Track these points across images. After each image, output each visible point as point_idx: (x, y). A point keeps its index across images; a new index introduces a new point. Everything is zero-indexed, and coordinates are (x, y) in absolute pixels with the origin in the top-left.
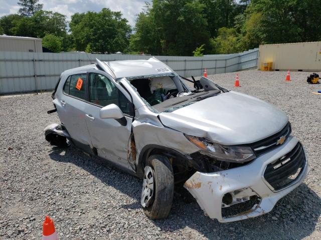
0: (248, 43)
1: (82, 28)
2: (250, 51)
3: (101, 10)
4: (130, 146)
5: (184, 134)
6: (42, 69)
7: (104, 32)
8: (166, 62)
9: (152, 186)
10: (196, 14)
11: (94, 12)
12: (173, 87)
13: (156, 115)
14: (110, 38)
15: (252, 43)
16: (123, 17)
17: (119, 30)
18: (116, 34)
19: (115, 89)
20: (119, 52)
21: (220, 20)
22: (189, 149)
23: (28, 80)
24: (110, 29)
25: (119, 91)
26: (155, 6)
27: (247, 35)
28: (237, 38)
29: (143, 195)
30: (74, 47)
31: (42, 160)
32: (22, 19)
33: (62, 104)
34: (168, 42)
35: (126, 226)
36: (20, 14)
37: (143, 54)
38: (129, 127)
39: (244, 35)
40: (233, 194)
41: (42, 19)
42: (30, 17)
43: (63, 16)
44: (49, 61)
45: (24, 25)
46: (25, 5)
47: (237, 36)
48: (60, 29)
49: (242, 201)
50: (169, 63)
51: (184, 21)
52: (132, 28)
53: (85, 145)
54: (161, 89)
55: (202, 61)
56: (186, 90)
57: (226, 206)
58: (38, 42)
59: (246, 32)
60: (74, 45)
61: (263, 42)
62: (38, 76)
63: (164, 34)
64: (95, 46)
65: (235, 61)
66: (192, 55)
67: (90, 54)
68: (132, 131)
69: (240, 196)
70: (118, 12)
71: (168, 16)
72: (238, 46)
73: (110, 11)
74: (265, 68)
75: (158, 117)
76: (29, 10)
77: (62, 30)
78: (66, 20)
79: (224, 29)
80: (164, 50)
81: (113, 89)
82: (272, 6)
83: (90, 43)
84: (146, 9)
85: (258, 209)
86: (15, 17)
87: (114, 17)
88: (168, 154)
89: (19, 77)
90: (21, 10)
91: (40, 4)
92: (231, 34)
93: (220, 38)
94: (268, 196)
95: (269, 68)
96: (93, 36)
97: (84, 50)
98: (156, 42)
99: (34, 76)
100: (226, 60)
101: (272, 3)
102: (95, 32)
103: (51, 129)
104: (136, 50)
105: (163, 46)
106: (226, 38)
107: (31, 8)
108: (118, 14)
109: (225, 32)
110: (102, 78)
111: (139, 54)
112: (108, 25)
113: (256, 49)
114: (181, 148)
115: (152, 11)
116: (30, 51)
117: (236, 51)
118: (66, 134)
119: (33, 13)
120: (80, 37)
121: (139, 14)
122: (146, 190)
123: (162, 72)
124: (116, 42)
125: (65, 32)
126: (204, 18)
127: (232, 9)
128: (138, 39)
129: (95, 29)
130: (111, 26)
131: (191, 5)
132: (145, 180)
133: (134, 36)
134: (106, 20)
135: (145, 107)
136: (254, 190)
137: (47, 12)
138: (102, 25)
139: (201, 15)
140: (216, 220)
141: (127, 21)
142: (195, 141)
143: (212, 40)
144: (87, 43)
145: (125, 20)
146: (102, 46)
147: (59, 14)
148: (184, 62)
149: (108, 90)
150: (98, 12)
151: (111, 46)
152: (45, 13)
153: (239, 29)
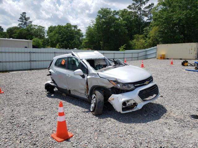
0: (152, 43)
1: (54, 35)
2: (152, 48)
3: (66, 24)
4: (86, 87)
5: (108, 80)
6: (34, 57)
7: (67, 37)
8: (103, 54)
9: (95, 102)
10: (121, 27)
11: (62, 25)
12: (105, 64)
13: (97, 73)
14: (71, 40)
15: (154, 44)
16: (78, 28)
17: (76, 36)
18: (74, 38)
19: (80, 63)
20: (76, 49)
21: (135, 30)
22: (110, 86)
23: (26, 63)
24: (70, 35)
25: (82, 64)
26: (97, 22)
27: (151, 39)
28: (145, 40)
29: (91, 106)
30: (49, 45)
31: (44, 97)
32: (20, 29)
33: (54, 71)
34: (104, 43)
35: (84, 117)
36: (19, 27)
37: (90, 50)
38: (86, 79)
39: (149, 39)
40: (126, 102)
41: (31, 29)
42: (25, 28)
43: (43, 27)
44: (38, 53)
45: (21, 33)
46: (22, 21)
47: (145, 39)
48: (41, 35)
49: (130, 105)
50: (105, 54)
51: (114, 31)
52: (84, 35)
53: (65, 89)
54: (100, 64)
55: (124, 53)
56: (110, 65)
57: (124, 107)
58: (30, 42)
59: (150, 37)
60: (49, 44)
61: (160, 43)
62: (32, 61)
63: (102, 39)
64: (62, 44)
65: (144, 54)
66: (119, 50)
67: (59, 49)
68: (87, 80)
69: (129, 103)
70: (75, 26)
71: (105, 28)
72: (146, 45)
73: (71, 25)
74: (161, 57)
75: (98, 74)
76: (24, 24)
77: (43, 35)
78: (45, 30)
79: (138, 35)
80: (102, 47)
81: (79, 64)
82: (164, 23)
83: (59, 43)
84: (92, 24)
85: (136, 108)
86: (15, 28)
87: (73, 28)
88: (102, 89)
89: (22, 62)
90: (19, 24)
91: (31, 21)
92: (141, 38)
93: (135, 40)
94: (140, 103)
95: (163, 58)
96: (61, 39)
97: (55, 47)
98: (97, 43)
99: (30, 61)
100: (138, 53)
101: (165, 21)
102: (62, 36)
103: (48, 83)
104: (86, 48)
105: (102, 45)
106: (139, 40)
107: (25, 23)
108: (75, 27)
109: (138, 37)
110: (74, 59)
111: (88, 49)
112: (70, 33)
113: (155, 47)
114: (106, 86)
115: (96, 25)
116: (26, 47)
117: (145, 48)
118: (55, 85)
119: (26, 26)
120: (53, 40)
121: (88, 27)
122: (93, 104)
123: (100, 57)
124: (74, 42)
125: (44, 37)
126: (126, 29)
127: (142, 24)
128: (87, 41)
129: (62, 35)
130: (71, 33)
131: (118, 22)
132: (92, 101)
133: (84, 39)
134: (68, 30)
135: (93, 70)
136: (135, 100)
137: (35, 26)
138: (66, 32)
139: (124, 28)
140: (120, 112)
141: (81, 31)
142: (112, 82)
143: (130, 42)
144: (57, 43)
145: (79, 30)
146: (66, 45)
147: (41, 27)
148: (114, 54)
149: (77, 64)
150: (64, 26)
151: (71, 45)
152: (33, 26)
153: (146, 35)
